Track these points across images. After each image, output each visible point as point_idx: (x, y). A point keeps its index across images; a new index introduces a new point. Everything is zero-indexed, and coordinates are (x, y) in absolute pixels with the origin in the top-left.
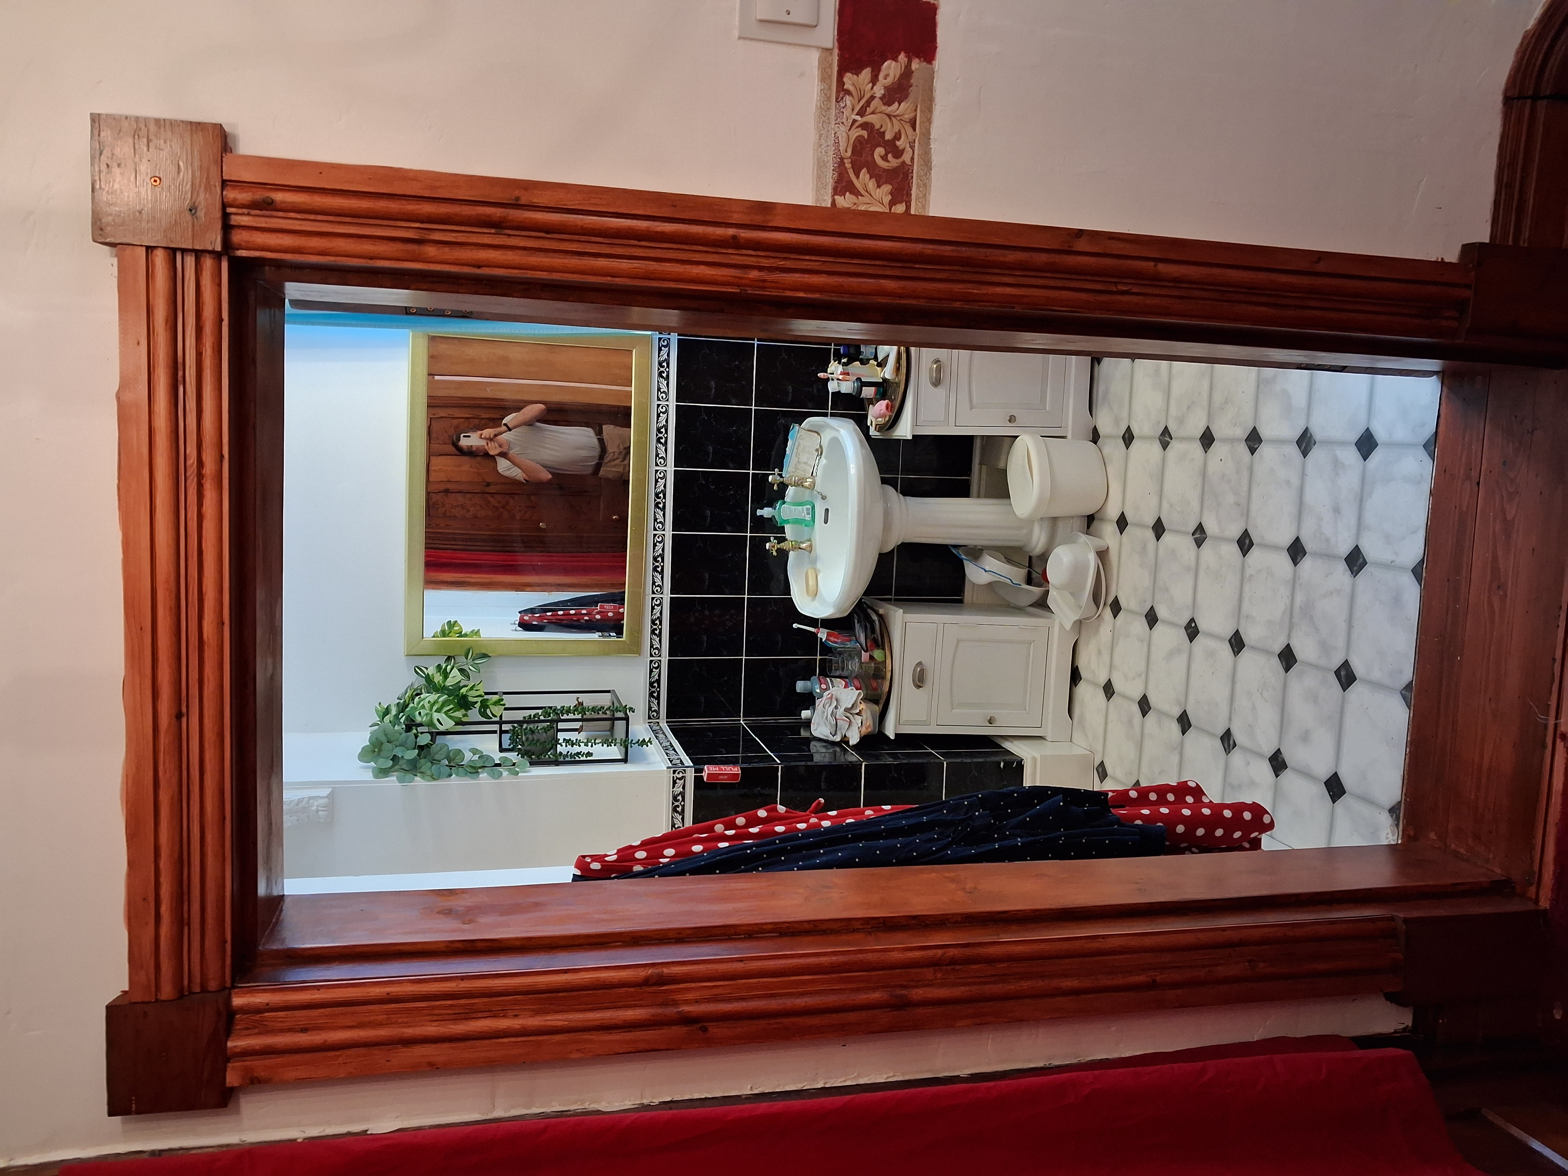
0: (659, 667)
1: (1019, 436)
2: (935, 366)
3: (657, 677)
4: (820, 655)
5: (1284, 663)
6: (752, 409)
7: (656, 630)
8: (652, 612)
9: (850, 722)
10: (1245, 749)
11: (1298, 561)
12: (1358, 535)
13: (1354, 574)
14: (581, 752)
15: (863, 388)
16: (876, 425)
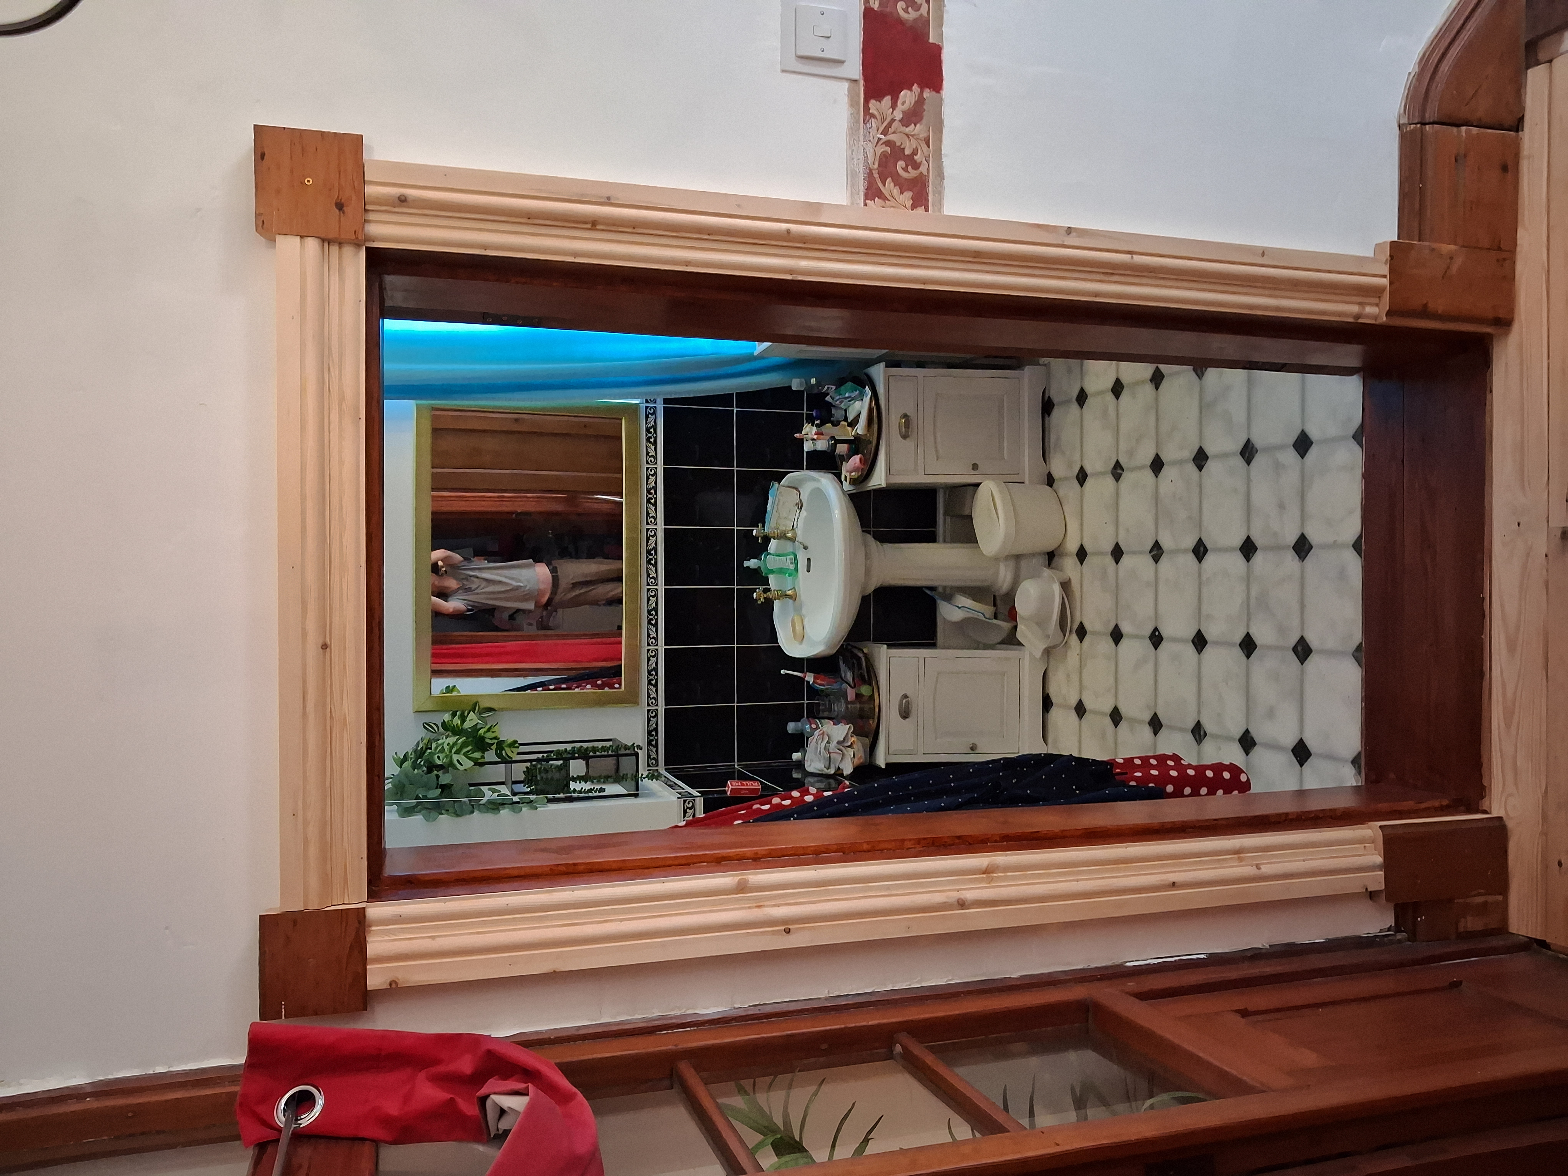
0: (656, 716)
1: (981, 483)
2: (903, 421)
3: (654, 726)
4: (807, 700)
5: (1245, 651)
6: (734, 470)
7: (652, 680)
8: (648, 663)
9: (843, 755)
10: (1216, 737)
11: (1251, 557)
12: (1302, 525)
13: (1302, 559)
14: (594, 788)
15: (838, 445)
16: (850, 479)
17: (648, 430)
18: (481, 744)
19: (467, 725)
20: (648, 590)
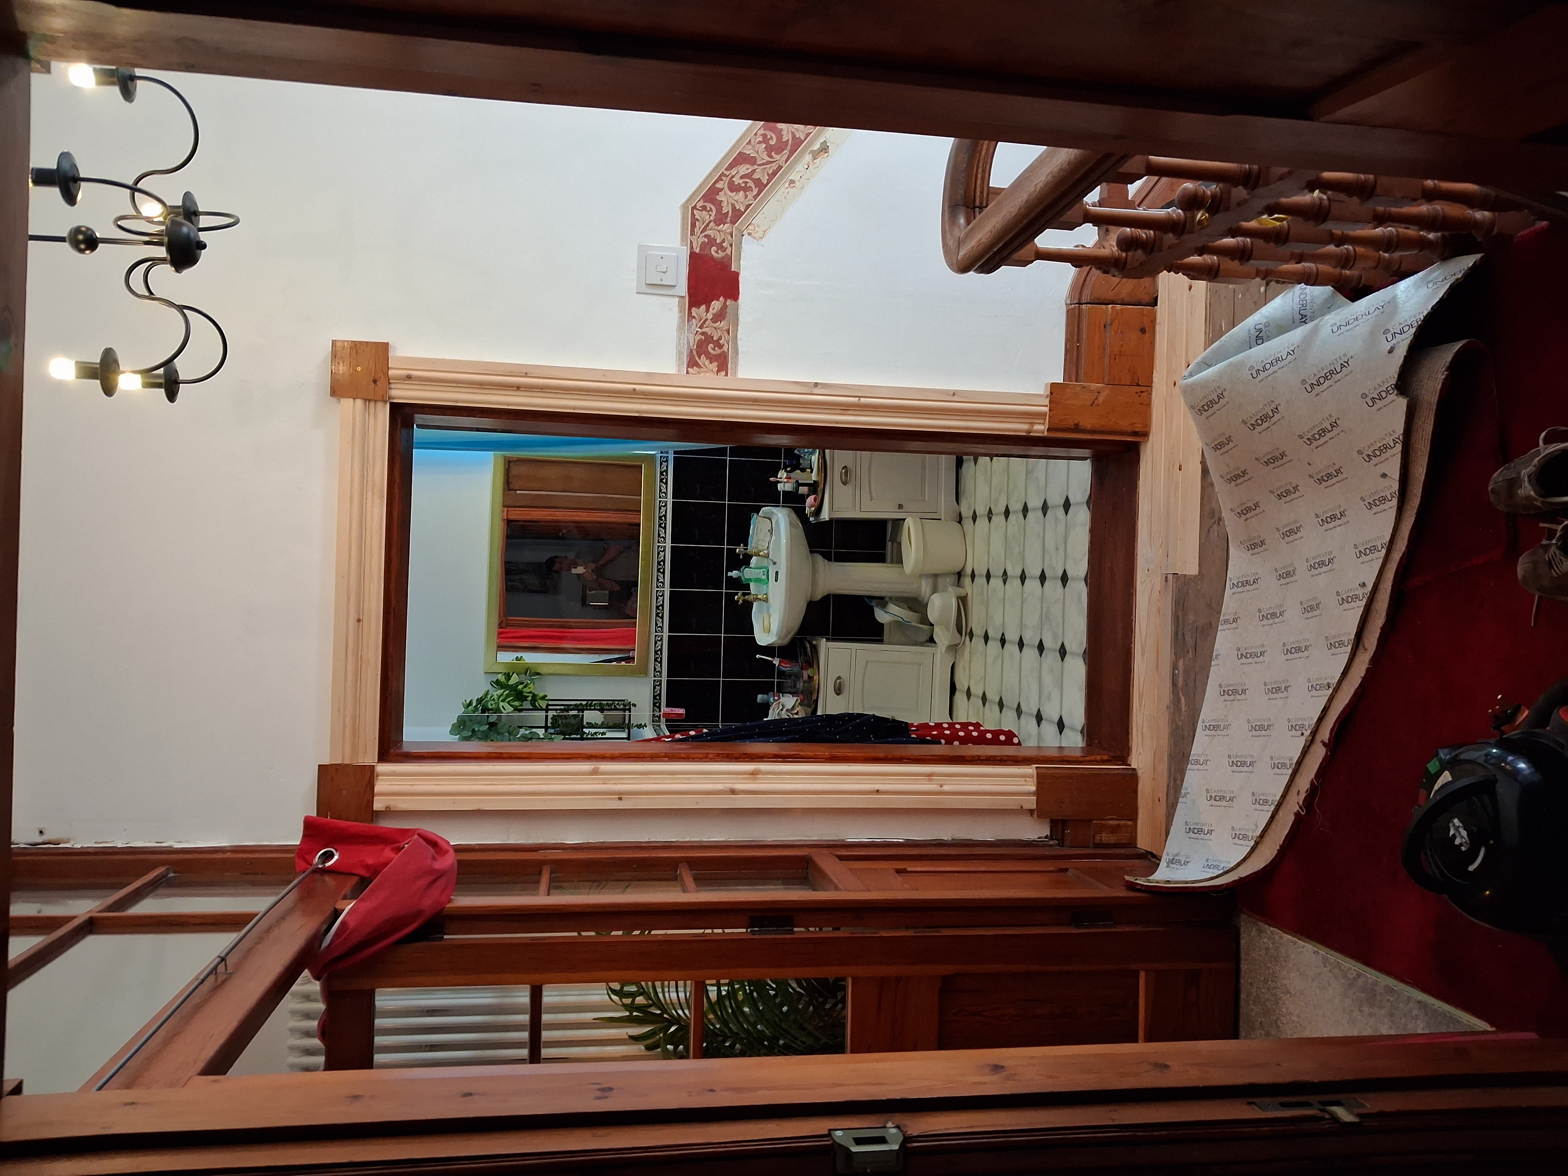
0: (660, 684)
1: (906, 519)
2: (843, 471)
3: (658, 692)
4: (777, 679)
5: (1039, 652)
6: (725, 503)
7: (658, 658)
8: (655, 645)
11: (1043, 584)
12: (1065, 562)
13: (1064, 587)
14: (598, 732)
15: (800, 487)
16: (810, 514)
17: (661, 473)
18: (520, 696)
19: (511, 683)
20: (657, 591)
